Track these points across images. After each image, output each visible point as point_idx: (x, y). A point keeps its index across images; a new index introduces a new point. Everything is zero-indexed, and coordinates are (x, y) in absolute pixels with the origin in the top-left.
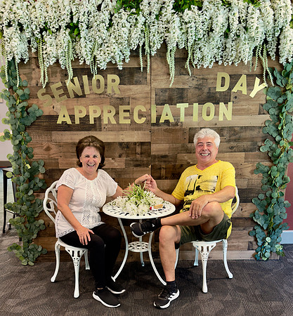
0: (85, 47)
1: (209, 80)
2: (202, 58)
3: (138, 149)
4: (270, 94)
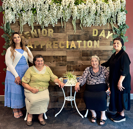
0: (39, 18)
1: (89, 32)
2: (87, 23)
3: (61, 59)
4: (114, 37)
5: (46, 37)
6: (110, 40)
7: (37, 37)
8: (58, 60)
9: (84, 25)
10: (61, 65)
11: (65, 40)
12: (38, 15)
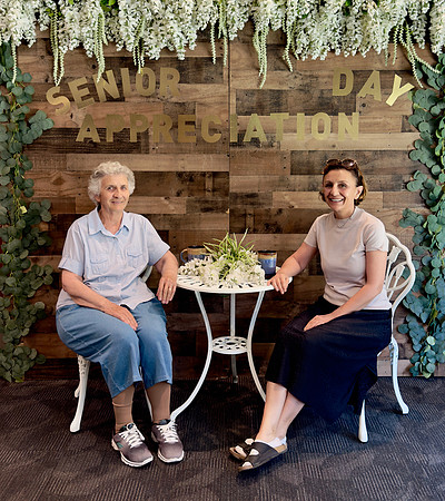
0: (126, 24)
1: (320, 79)
2: (309, 45)
3: (209, 184)
4: (418, 101)
5: (151, 99)
6: (401, 113)
7: (117, 100)
8: (195, 187)
9: (299, 51)
10: (206, 210)
11: (224, 111)
12: (121, 14)
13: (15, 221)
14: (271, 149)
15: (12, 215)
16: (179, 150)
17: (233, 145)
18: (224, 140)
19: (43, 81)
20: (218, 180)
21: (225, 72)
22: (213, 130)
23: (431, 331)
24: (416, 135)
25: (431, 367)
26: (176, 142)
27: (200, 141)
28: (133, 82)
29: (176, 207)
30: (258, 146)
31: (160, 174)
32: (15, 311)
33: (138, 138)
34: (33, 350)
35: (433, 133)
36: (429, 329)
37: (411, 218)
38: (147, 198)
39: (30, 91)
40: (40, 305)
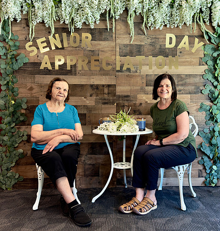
0: (65, 9)
1: (160, 40)
2: (154, 22)
3: (106, 91)
4: (207, 50)
5: (78, 49)
6: (199, 56)
7: (60, 49)
8: (99, 92)
10: (105, 103)
11: (113, 55)
12: (63, 5)
13: (9, 108)
14: (136, 74)
15: (7, 105)
16: (91, 73)
17: (118, 71)
18: (114, 69)
19: (24, 39)
20: (110, 89)
21: (114, 36)
22: (108, 64)
23: (215, 163)
24: (206, 67)
25: (215, 181)
26: (90, 70)
27: (101, 69)
28: (68, 40)
29: (90, 102)
30: (130, 72)
31: (82, 86)
32: (8, 154)
33: (71, 67)
34: (17, 174)
35: (214, 66)
36: (214, 162)
37: (204, 107)
38: (75, 98)
39: (17, 44)
40: (21, 151)
